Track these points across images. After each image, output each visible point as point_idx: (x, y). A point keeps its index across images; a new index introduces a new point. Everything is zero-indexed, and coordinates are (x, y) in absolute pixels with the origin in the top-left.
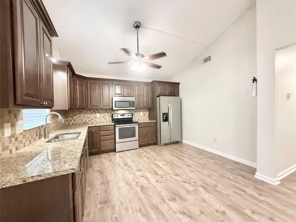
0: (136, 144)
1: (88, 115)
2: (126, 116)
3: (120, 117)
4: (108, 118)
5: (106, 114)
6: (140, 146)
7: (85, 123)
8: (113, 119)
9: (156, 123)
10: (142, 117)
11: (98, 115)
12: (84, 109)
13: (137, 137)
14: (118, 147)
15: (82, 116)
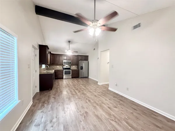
0: (71, 77)
1: (55, 66)
2: (68, 67)
3: (65, 67)
4: (61, 67)
5: (61, 66)
6: (72, 78)
7: (53, 69)
8: (63, 68)
9: (79, 70)
10: (74, 68)
11: (58, 66)
12: (53, 64)
13: (71, 74)
14: (64, 77)
15: (53, 66)
